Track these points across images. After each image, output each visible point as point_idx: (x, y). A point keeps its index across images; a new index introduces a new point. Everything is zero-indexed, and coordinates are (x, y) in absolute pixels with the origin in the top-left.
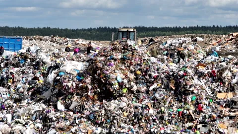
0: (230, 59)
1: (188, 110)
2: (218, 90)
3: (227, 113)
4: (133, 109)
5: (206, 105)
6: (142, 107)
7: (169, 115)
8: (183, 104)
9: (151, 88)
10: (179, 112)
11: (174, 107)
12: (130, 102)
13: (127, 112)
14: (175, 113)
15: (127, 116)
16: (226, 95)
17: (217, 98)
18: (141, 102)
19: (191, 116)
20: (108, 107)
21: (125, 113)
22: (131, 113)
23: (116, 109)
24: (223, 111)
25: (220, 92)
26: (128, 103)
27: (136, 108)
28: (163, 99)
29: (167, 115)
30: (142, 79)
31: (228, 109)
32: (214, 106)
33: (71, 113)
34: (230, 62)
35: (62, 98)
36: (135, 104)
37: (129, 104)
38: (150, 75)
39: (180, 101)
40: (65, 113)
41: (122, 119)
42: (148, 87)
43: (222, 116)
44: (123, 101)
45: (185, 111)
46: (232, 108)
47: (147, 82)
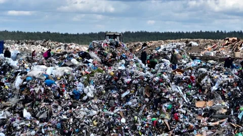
0: (212, 65)
1: (163, 119)
2: (196, 98)
3: (206, 123)
4: (103, 117)
5: (183, 114)
6: (113, 116)
7: (142, 125)
8: (158, 113)
9: (124, 95)
10: (153, 122)
11: (148, 116)
12: (101, 110)
13: (97, 121)
14: (150, 123)
15: (98, 125)
16: (206, 104)
17: (195, 107)
18: (113, 110)
19: (166, 125)
20: (77, 115)
21: (94, 122)
22: (101, 122)
23: (85, 117)
24: (202, 121)
25: (198, 100)
26: (99, 111)
27: (107, 116)
28: (136, 107)
29: (140, 124)
30: (115, 85)
31: (206, 119)
32: (191, 115)
33: (38, 122)
34: (212, 68)
35: (29, 104)
36: (106, 111)
38: (123, 80)
39: (155, 110)
40: (31, 122)
41: (91, 128)
42: (120, 93)
43: (200, 126)
44: (94, 109)
45: (160, 121)
46: (212, 117)
47: (120, 88)
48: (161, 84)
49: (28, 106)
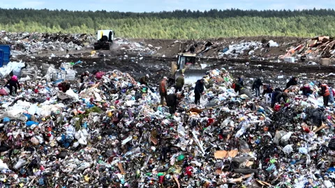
0: (243, 100)
1: (172, 174)
2: (215, 146)
3: (225, 179)
4: (97, 171)
5: (198, 167)
6: (110, 169)
7: (146, 182)
8: (166, 166)
9: (124, 142)
10: (159, 177)
11: (154, 170)
12: (95, 162)
13: (89, 176)
14: (155, 179)
15: (90, 181)
16: (227, 154)
17: (213, 158)
18: (110, 161)
19: (176, 182)
20: (65, 168)
21: (86, 177)
22: (95, 177)
23: (75, 171)
24: (220, 177)
25: (218, 149)
26: (92, 162)
27: (102, 170)
28: (139, 158)
29: (143, 180)
30: (114, 128)
31: (227, 173)
32: (208, 168)
33: (16, 176)
34: (242, 105)
35: (6, 152)
36: (102, 163)
37: (93, 165)
38: (123, 123)
39: (163, 161)
40: (7, 176)
41: (82, 185)
42: (120, 139)
43: (218, 183)
44: (86, 161)
45: (168, 176)
46: (233, 172)
47: (120, 133)
48: (171, 129)
49: (5, 155)
